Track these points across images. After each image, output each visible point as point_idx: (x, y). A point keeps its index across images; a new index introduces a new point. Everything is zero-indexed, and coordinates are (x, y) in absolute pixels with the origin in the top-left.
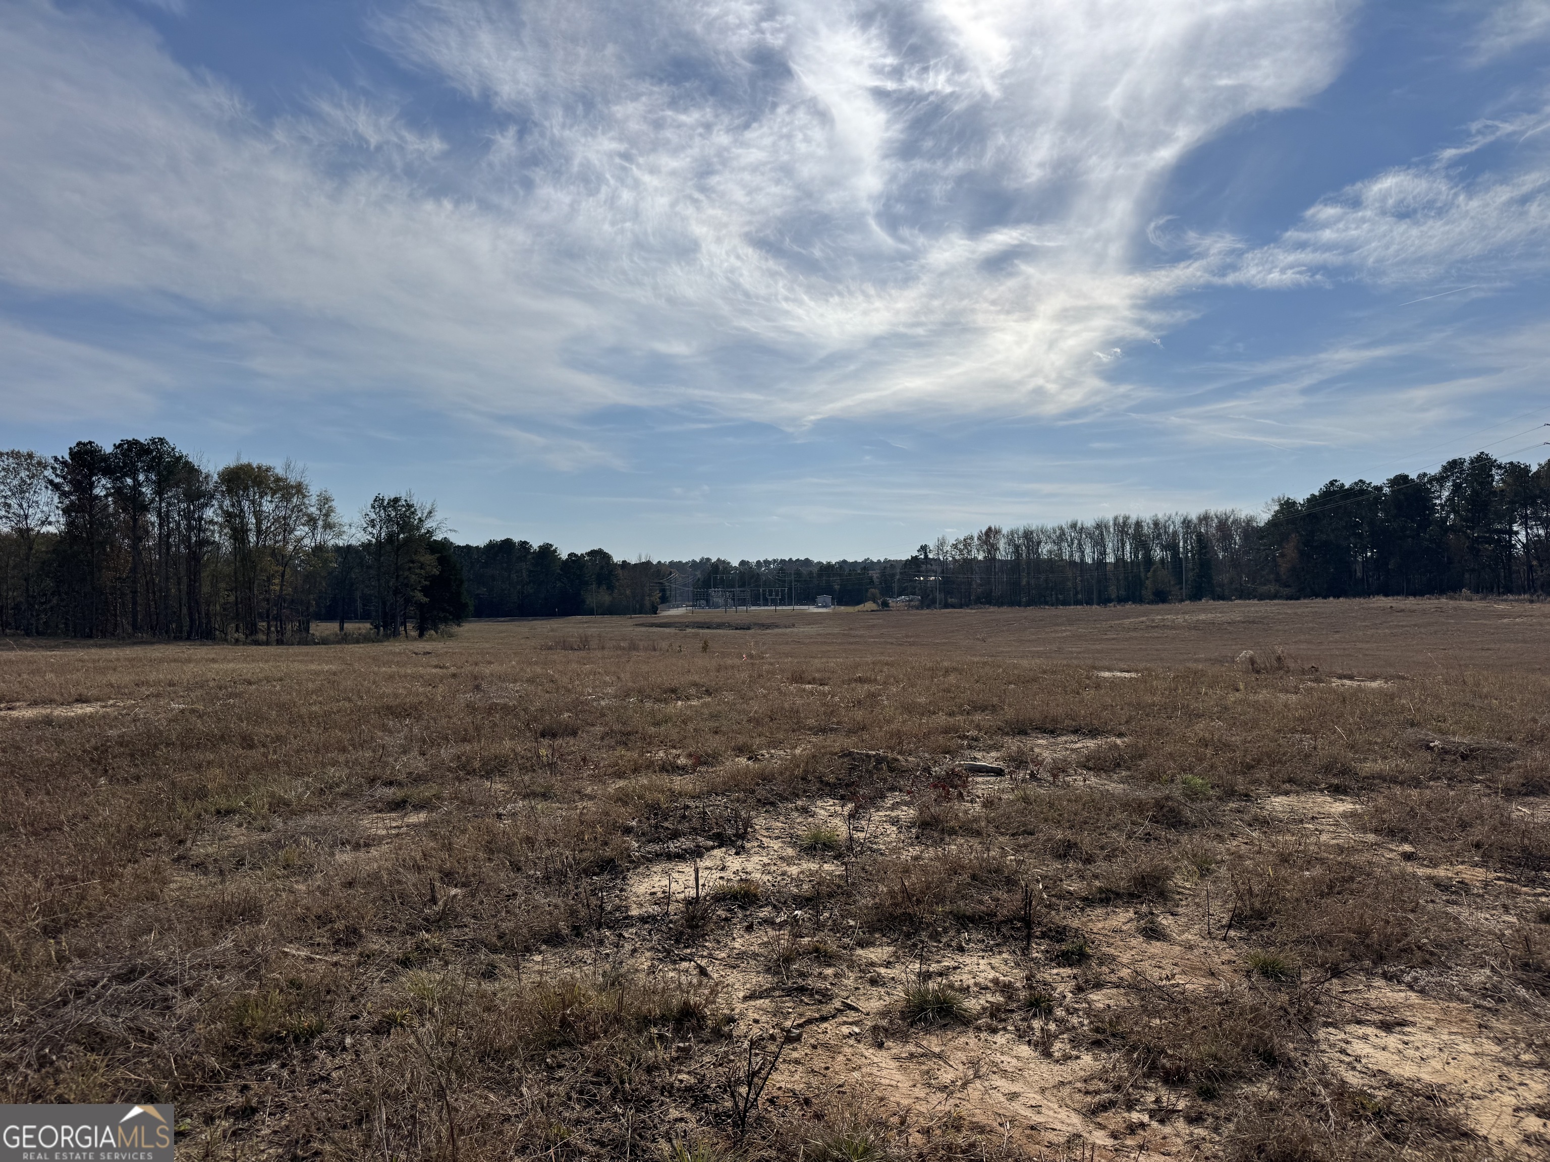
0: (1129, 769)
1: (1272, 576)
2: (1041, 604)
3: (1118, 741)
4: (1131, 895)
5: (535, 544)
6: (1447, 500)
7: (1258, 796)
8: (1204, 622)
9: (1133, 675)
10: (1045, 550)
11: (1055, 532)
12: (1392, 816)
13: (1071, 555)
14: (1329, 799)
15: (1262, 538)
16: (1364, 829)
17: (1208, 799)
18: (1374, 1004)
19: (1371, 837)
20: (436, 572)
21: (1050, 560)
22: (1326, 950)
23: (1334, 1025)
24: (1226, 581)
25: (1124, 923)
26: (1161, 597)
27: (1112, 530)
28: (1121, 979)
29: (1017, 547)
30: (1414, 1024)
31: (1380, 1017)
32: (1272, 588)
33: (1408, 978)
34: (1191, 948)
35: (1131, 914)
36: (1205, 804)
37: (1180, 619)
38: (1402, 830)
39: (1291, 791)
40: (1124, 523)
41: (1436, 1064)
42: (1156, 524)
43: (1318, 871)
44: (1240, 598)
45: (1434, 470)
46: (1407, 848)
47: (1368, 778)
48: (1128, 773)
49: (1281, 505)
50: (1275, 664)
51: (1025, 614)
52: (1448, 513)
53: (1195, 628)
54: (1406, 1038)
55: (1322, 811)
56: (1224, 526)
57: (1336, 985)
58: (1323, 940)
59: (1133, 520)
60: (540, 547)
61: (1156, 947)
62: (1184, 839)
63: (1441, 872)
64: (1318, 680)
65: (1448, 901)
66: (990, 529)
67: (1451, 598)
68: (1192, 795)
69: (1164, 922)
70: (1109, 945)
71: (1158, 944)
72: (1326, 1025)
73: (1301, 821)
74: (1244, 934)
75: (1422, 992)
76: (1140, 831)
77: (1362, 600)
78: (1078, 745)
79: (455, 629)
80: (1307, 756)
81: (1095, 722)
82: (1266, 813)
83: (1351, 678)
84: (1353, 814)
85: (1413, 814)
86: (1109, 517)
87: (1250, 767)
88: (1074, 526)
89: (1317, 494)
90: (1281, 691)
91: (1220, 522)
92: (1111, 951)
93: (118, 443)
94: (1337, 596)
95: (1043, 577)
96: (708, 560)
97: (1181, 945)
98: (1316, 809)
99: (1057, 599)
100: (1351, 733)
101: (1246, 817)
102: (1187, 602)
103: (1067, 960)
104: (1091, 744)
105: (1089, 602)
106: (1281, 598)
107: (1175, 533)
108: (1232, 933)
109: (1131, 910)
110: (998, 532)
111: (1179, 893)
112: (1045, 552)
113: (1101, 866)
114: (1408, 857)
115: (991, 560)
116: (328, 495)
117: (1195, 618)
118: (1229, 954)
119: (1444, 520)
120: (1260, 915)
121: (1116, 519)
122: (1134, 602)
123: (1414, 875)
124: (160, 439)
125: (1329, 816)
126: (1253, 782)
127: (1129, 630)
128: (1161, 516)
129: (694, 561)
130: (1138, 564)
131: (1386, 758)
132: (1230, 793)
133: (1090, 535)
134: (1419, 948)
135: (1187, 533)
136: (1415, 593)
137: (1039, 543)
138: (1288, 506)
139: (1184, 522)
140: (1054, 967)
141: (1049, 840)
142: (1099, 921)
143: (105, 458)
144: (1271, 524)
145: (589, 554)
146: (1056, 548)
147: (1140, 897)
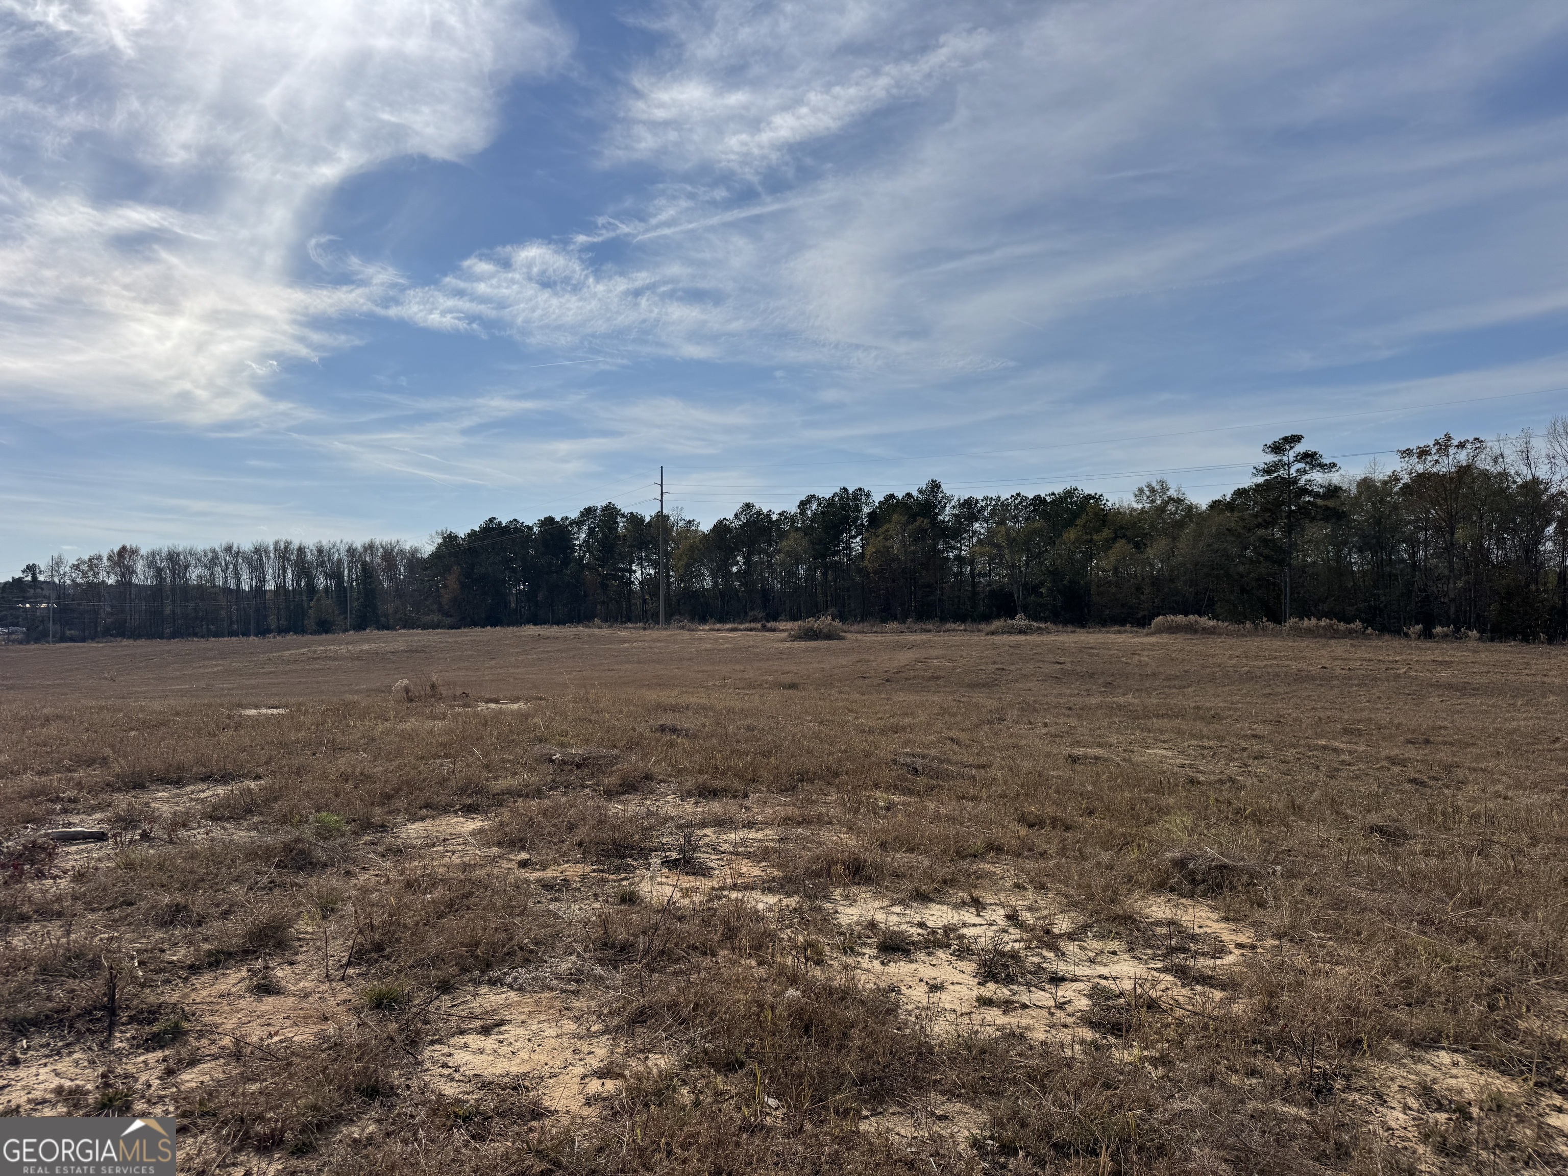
0: (261, 814)
1: (435, 606)
2: (189, 635)
3: (253, 785)
4: (246, 952)
6: (584, 541)
7: (395, 825)
8: (367, 652)
9: (281, 711)
10: (194, 575)
11: (206, 554)
12: (513, 828)
13: (225, 581)
14: (462, 820)
15: (425, 569)
16: (489, 845)
17: (343, 836)
18: (478, 1011)
19: (495, 850)
21: (200, 587)
22: (439, 969)
23: (439, 1041)
24: (390, 611)
25: (234, 985)
26: (324, 627)
27: (272, 555)
28: (223, 1048)
29: (159, 571)
30: (510, 1022)
31: (481, 1023)
32: (435, 618)
33: (509, 980)
34: (306, 996)
35: (244, 973)
36: (339, 840)
37: (343, 649)
38: (521, 840)
39: (427, 816)
40: (286, 548)
41: (524, 1055)
42: (320, 551)
43: (438, 893)
44: (404, 627)
45: (574, 515)
46: (524, 856)
47: (498, 794)
48: (261, 818)
49: (444, 538)
50: (429, 691)
51: (167, 648)
52: (585, 552)
53: (358, 659)
54: (501, 1037)
55: (454, 831)
56: (390, 556)
57: (445, 1001)
58: (437, 960)
59: (295, 545)
61: (269, 1003)
62: (312, 881)
63: (549, 874)
64: (465, 705)
65: (551, 900)
66: (124, 548)
67: (587, 627)
68: (325, 833)
69: (280, 974)
70: (213, 1013)
71: (270, 999)
72: (432, 1043)
73: (434, 845)
74: (363, 969)
75: (520, 989)
76: (265, 880)
77: (515, 629)
78: (207, 794)
80: (445, 780)
81: (230, 766)
82: (399, 841)
83: (496, 701)
84: (481, 831)
85: (530, 823)
86: (269, 541)
87: (389, 797)
88: (229, 549)
89: (477, 529)
90: (428, 718)
91: (385, 551)
92: (216, 1019)
94: (494, 625)
95: (191, 605)
97: (295, 995)
98: (449, 831)
99: (208, 630)
100: (486, 754)
101: (380, 849)
102: (352, 632)
103: (158, 1042)
104: (221, 790)
105: (246, 634)
106: (443, 627)
107: (340, 561)
108: (351, 971)
109: (244, 968)
110: (134, 552)
111: (299, 940)
112: (193, 577)
113: (214, 927)
114: (524, 864)
115: (125, 585)
117: (358, 649)
118: (346, 993)
119: (582, 558)
120: (378, 947)
121: (276, 543)
122: (296, 633)
123: (527, 881)
125: (460, 835)
126: (390, 812)
127: (288, 662)
128: (325, 543)
130: (301, 593)
131: (516, 774)
132: (366, 825)
133: (248, 560)
134: (521, 949)
135: (352, 561)
136: (558, 623)
137: (187, 567)
138: (450, 539)
139: (348, 550)
140: (140, 1055)
141: (153, 907)
142: (205, 988)
144: (436, 556)
146: (207, 573)
147: (255, 952)
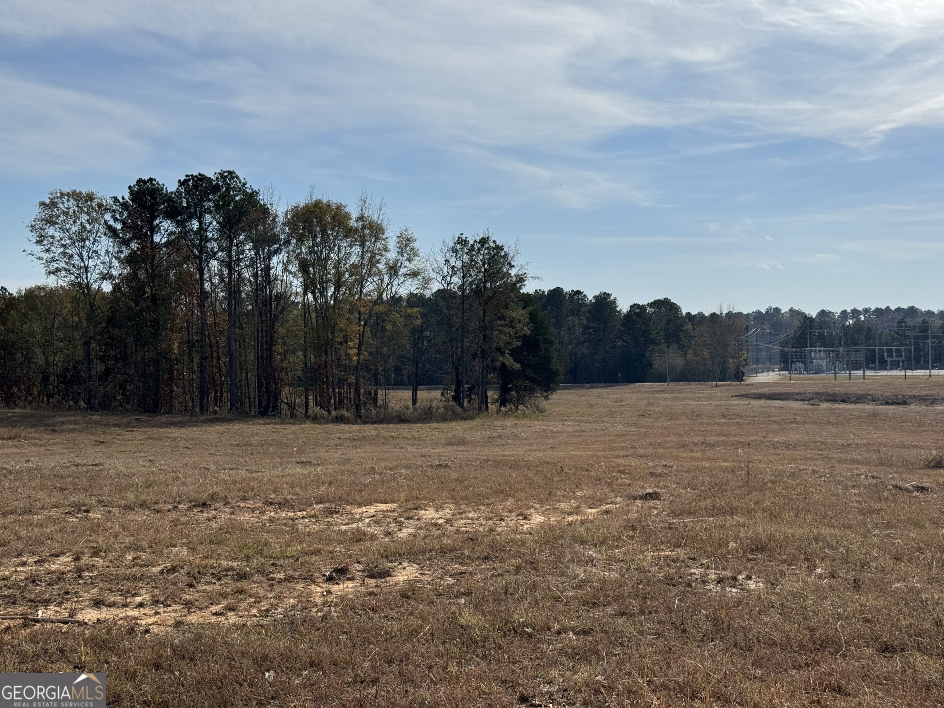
5: (590, 295)
20: (527, 331)
60: (595, 297)
79: (544, 404)
93: (183, 178)
96: (777, 310)
116: (409, 234)
124: (230, 173)
129: (759, 312)
143: (169, 198)
145: (651, 305)
